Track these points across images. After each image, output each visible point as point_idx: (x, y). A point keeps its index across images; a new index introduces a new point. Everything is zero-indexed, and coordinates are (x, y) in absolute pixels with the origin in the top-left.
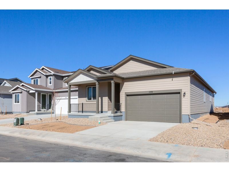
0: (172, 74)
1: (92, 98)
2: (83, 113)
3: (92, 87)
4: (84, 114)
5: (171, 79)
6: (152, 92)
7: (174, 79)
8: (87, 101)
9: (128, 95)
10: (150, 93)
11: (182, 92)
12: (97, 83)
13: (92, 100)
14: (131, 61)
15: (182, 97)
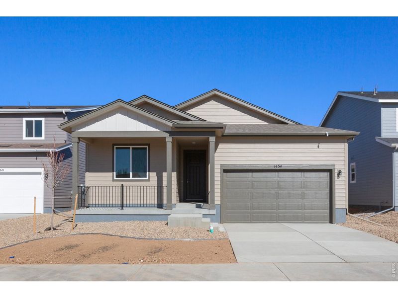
0: (326, 135)
1: (131, 173)
2: (122, 209)
3: (131, 147)
4: (127, 211)
5: (315, 145)
6: (281, 167)
7: (322, 145)
8: (114, 180)
9: (225, 171)
10: (276, 168)
11: (335, 169)
12: (169, 139)
13: (131, 178)
14: (212, 102)
15: (336, 177)
